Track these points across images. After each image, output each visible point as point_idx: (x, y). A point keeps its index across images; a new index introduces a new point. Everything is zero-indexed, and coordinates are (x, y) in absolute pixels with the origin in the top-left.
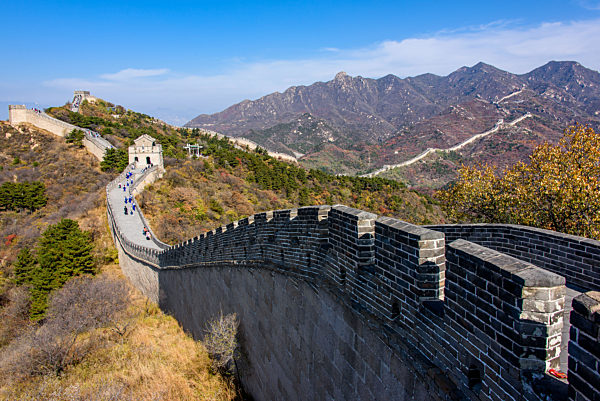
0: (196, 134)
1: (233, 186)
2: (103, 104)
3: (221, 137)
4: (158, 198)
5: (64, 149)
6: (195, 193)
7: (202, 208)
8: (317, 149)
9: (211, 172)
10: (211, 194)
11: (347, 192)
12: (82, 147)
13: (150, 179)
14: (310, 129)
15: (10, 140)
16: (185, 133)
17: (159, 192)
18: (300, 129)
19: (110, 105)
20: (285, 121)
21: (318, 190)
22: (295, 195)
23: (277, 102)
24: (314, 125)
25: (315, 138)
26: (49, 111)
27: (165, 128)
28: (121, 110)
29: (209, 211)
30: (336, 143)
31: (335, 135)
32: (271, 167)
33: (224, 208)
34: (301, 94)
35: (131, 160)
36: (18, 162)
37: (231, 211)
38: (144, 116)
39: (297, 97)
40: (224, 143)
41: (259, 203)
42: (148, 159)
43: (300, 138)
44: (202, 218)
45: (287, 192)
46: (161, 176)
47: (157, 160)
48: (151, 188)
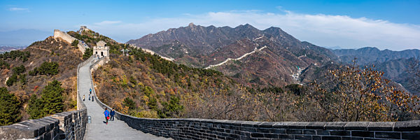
0: (127, 46)
1: (143, 70)
2: (91, 32)
3: (138, 48)
4: (103, 73)
5: (70, 49)
6: (122, 72)
7: (125, 81)
8: (181, 56)
9: (132, 62)
10: (131, 73)
11: (197, 76)
12: (77, 48)
13: (101, 63)
14: (177, 48)
15: (52, 44)
16: (123, 45)
17: (105, 70)
18: (173, 47)
19: (94, 32)
20: (167, 44)
21: (183, 75)
22: (172, 77)
23: (163, 35)
24: (180, 46)
25: (179, 52)
26: (68, 33)
27: (115, 43)
28: (98, 35)
29: (129, 82)
30: (189, 54)
31: (188, 50)
32: (161, 62)
33: (137, 81)
34: (174, 32)
35: (94, 53)
36: (53, 54)
37: (141, 83)
38: (106, 38)
39: (172, 33)
40: (140, 50)
41: (155, 80)
42: (102, 53)
43: (173, 51)
44: (124, 86)
45: (169, 75)
46: (107, 62)
47: (106, 54)
48: (101, 68)
